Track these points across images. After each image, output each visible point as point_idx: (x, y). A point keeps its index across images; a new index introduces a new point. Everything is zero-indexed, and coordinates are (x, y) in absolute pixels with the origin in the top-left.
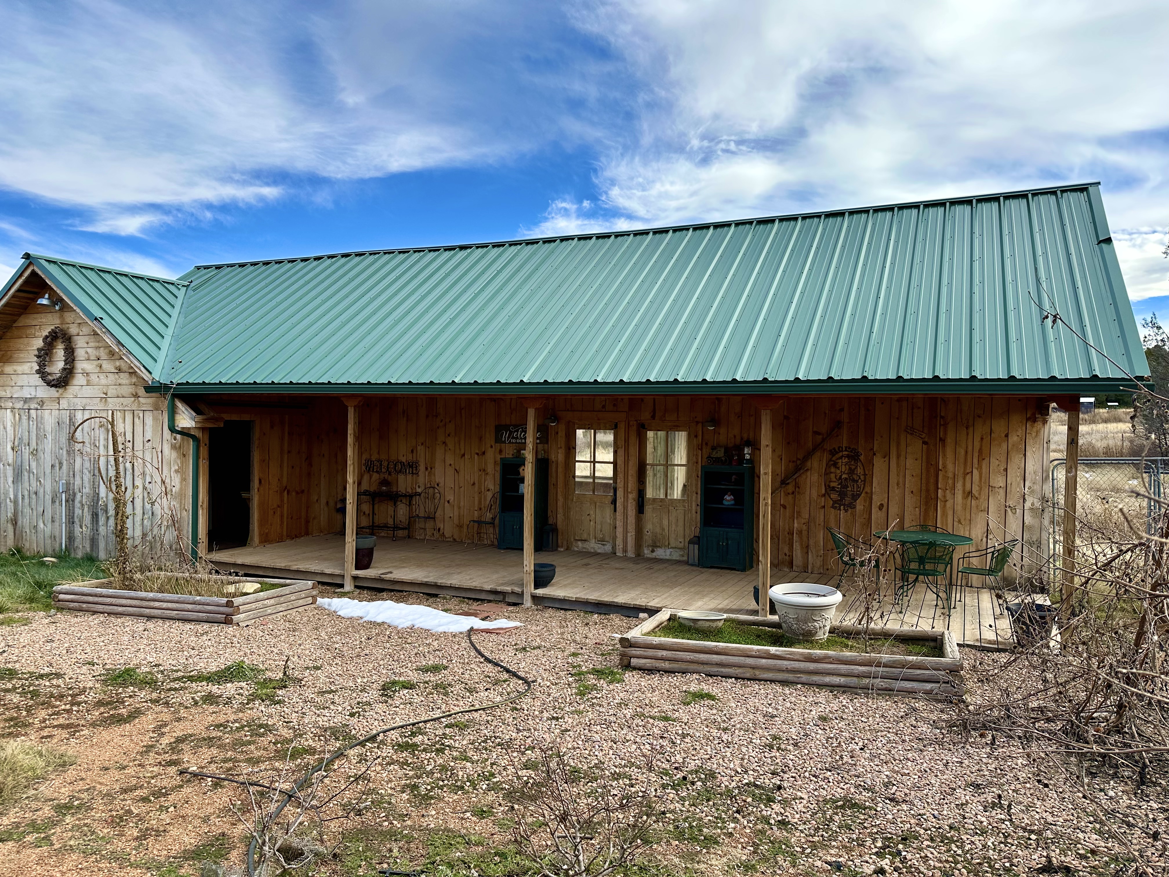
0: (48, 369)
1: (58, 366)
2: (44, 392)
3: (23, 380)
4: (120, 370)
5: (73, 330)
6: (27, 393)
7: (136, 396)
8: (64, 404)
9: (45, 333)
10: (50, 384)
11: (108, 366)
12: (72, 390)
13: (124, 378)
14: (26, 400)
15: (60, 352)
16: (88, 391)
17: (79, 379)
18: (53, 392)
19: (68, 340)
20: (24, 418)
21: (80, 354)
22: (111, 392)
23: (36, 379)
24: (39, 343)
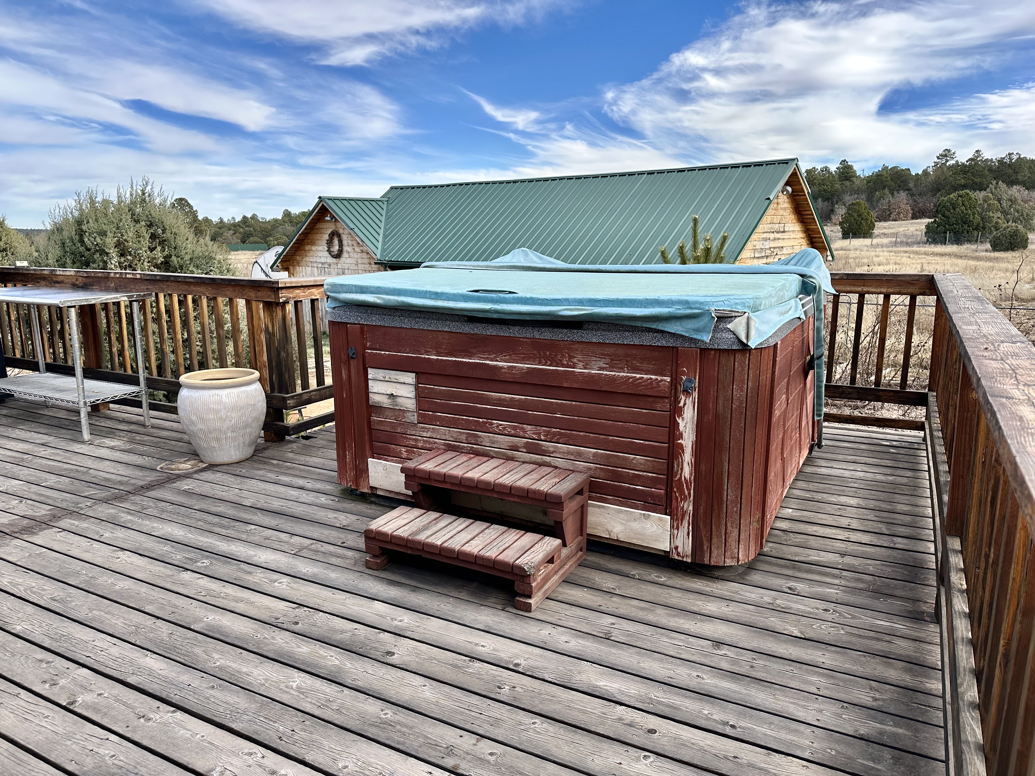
0: (331, 249)
1: (336, 248)
2: (330, 260)
3: (321, 254)
4: (362, 251)
5: (341, 231)
6: (323, 260)
7: (370, 264)
8: (339, 266)
9: (329, 232)
10: (333, 256)
11: (357, 249)
12: (342, 260)
13: (365, 255)
14: (323, 263)
15: (336, 242)
16: (349, 260)
17: (345, 255)
18: (334, 260)
19: (339, 236)
20: (323, 272)
21: (345, 243)
22: (360, 261)
23: (327, 254)
24: (326, 237)
